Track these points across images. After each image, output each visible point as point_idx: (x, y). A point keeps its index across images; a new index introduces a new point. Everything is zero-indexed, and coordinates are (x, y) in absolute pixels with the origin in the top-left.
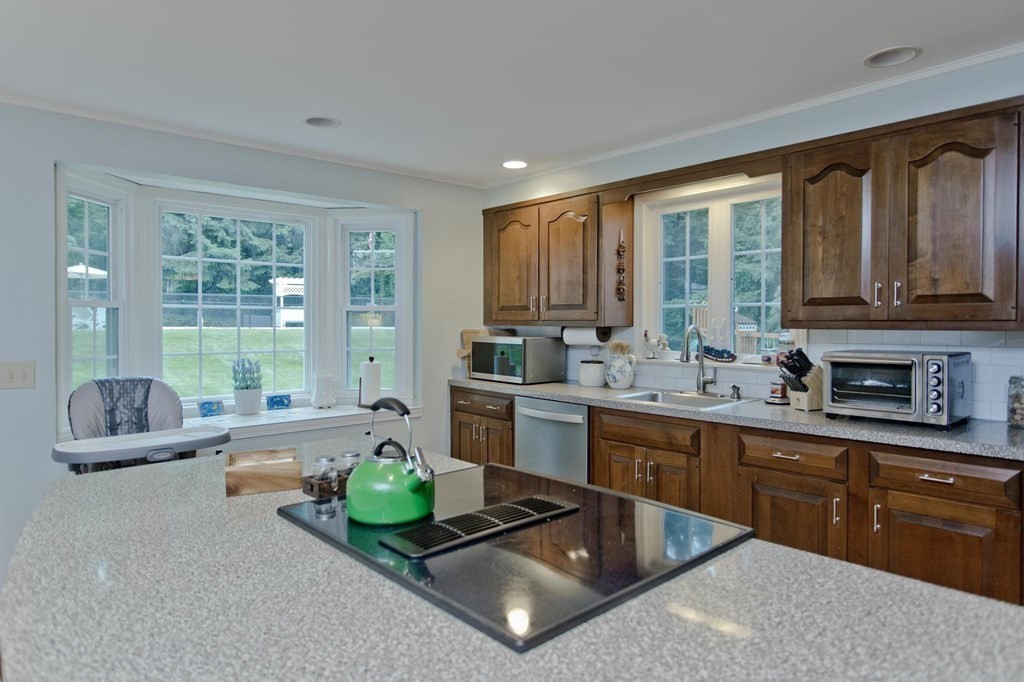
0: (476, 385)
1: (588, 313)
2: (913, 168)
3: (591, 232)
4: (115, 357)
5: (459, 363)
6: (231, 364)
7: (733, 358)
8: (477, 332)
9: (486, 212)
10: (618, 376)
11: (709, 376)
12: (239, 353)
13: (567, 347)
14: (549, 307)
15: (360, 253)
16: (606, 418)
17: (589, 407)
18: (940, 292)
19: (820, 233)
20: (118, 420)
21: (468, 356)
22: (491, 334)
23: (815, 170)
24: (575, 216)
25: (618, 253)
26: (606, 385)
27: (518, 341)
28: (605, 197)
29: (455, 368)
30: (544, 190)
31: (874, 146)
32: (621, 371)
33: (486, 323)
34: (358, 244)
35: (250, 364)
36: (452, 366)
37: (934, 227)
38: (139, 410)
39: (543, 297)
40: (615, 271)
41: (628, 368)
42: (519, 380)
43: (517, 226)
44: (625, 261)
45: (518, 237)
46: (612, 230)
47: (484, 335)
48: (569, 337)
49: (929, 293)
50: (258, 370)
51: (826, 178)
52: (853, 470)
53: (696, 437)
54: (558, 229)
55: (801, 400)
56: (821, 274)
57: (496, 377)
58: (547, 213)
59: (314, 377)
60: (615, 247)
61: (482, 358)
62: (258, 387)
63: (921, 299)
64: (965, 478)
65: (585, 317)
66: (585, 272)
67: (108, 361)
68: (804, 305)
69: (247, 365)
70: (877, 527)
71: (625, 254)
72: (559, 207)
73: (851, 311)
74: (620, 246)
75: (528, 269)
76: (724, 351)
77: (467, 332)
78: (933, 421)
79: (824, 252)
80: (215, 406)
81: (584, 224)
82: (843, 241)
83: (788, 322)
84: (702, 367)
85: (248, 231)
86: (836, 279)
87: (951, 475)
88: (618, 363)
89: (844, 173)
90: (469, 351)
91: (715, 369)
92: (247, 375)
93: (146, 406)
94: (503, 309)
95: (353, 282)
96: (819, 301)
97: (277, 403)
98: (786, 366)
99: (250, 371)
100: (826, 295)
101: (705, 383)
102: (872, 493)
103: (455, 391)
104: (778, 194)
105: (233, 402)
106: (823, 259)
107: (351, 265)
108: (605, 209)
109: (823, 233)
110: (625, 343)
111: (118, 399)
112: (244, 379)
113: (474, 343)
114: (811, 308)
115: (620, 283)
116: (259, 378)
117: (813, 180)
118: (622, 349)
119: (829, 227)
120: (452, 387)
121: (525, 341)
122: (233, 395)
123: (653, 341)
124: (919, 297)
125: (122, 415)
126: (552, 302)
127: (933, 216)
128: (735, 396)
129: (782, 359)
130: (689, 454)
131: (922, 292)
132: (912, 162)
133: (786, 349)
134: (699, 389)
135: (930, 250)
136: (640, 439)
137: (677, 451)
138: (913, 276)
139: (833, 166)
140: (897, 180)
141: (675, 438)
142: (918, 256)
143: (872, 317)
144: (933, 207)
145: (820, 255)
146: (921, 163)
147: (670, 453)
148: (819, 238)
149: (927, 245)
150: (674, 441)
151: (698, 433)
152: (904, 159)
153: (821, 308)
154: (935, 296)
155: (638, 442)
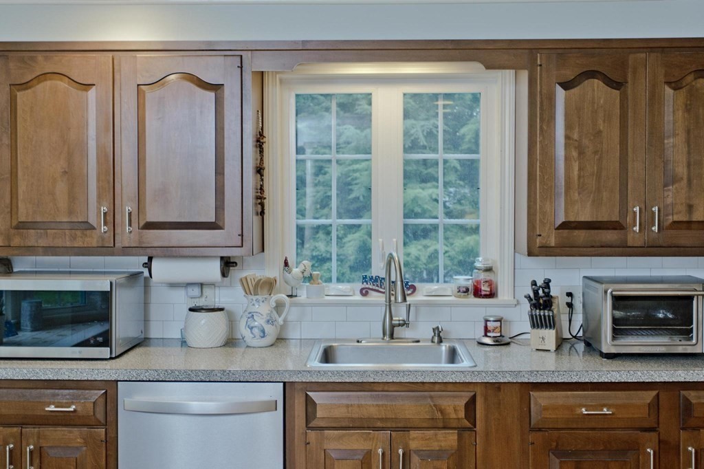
1: (225, 235)
2: (674, 89)
3: (230, 110)
7: (412, 290)
10: (268, 328)
11: (398, 317)
18: (694, 219)
19: (576, 148)
23: (569, 74)
28: (256, 60)
31: (631, 57)
37: (689, 153)
39: (126, 208)
49: (685, 220)
51: (582, 85)
53: (471, 405)
55: (546, 339)
56: (577, 194)
58: (134, 69)
63: (676, 225)
65: (219, 242)
68: (557, 228)
72: (161, 63)
73: (610, 236)
74: (260, 134)
79: (580, 169)
81: (217, 97)
82: (600, 159)
86: (593, 201)
88: (264, 308)
89: (601, 83)
91: (408, 307)
94: (22, 225)
96: (573, 225)
100: (582, 218)
106: (579, 177)
109: (579, 148)
114: (565, 232)
115: (260, 189)
119: (586, 142)
124: (674, 223)
126: (148, 217)
127: (688, 142)
128: (436, 339)
129: (485, 289)
130: (461, 430)
131: (676, 218)
132: (669, 83)
133: (483, 276)
134: (384, 334)
135: (685, 177)
136: (381, 420)
137: (445, 428)
138: (669, 201)
139: (591, 74)
140: (655, 100)
141: (442, 411)
142: (675, 180)
143: (630, 244)
144: (688, 132)
145: (576, 173)
146: (676, 85)
147: (432, 432)
148: (575, 154)
149: (682, 170)
150: (439, 415)
151: (473, 400)
152: (661, 78)
153: (576, 232)
154: (689, 223)
155: (379, 424)
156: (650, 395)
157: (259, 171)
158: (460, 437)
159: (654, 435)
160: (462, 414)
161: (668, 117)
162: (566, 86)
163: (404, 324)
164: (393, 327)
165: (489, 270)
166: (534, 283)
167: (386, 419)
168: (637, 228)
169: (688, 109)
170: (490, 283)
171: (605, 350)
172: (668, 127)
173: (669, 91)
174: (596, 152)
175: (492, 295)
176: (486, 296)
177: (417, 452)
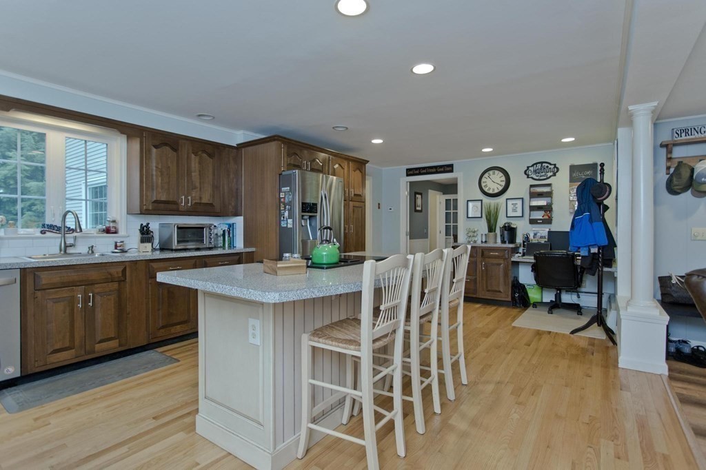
2: (195, 156)
11: (70, 243)
16: (43, 274)
17: (21, 269)
23: (157, 143)
37: (200, 179)
51: (162, 148)
53: (124, 270)
56: (160, 190)
63: (196, 204)
68: (153, 203)
73: (172, 206)
79: (162, 180)
83: (144, 210)
84: (64, 237)
86: (167, 193)
89: (169, 148)
96: (159, 202)
100: (162, 199)
106: (161, 183)
109: (161, 172)
114: (156, 204)
119: (163, 170)
127: (200, 175)
128: (90, 252)
129: (113, 230)
130: (120, 282)
131: (196, 201)
132: (193, 153)
133: (112, 225)
134: (61, 250)
135: (199, 187)
136: (80, 281)
137: (112, 282)
138: (194, 195)
139: (166, 144)
140: (188, 158)
141: (111, 274)
142: (195, 188)
143: (180, 211)
144: (200, 171)
145: (160, 181)
146: (196, 154)
147: (105, 284)
148: (159, 174)
149: (198, 185)
150: (109, 276)
151: (125, 269)
152: (191, 151)
153: (160, 205)
154: (200, 203)
155: (78, 284)
158: (119, 284)
160: (120, 275)
161: (193, 165)
162: (156, 147)
163: (71, 246)
164: (66, 247)
165: (114, 221)
166: (142, 224)
167: (82, 281)
168: (183, 204)
169: (200, 163)
170: (115, 228)
171: (174, 248)
172: (193, 169)
173: (193, 156)
174: (167, 174)
175: (116, 233)
176: (113, 233)
177: (98, 293)
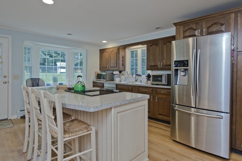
0: (98, 81)
1: (117, 68)
2: (164, 45)
3: (118, 54)
4: (31, 75)
5: (95, 78)
6: (52, 77)
7: (141, 76)
8: (98, 72)
9: (100, 50)
10: (122, 79)
11: (137, 79)
12: (53, 75)
13: (114, 74)
14: (111, 67)
15: (76, 57)
16: (119, 86)
17: (116, 84)
18: (167, 64)
20: (34, 85)
21: (96, 76)
22: (101, 72)
23: (151, 45)
24: (115, 51)
25: (123, 57)
26: (121, 81)
27: (105, 73)
28: (120, 48)
29: (94, 78)
30: (110, 46)
31: (159, 41)
32: (123, 78)
33: (100, 70)
34: (76, 55)
35: (56, 77)
36: (93, 78)
37: (166, 54)
38: (37, 83)
39: (110, 65)
40: (122, 61)
41: (124, 78)
42: (105, 80)
43: (105, 53)
44: (124, 59)
45: (106, 55)
46: (121, 54)
47: (99, 72)
48: (114, 73)
50: (57, 78)
52: (154, 92)
53: (132, 88)
54: (112, 53)
55: (149, 82)
56: (152, 62)
57: (102, 80)
58: (111, 50)
59: (67, 80)
60: (122, 57)
61: (99, 76)
62: (57, 81)
64: (167, 92)
65: (117, 69)
66: (117, 61)
67: (30, 76)
68: (150, 66)
69: (55, 77)
70: (156, 100)
71: (124, 58)
72: (112, 49)
73: (156, 67)
74: (123, 56)
75: (107, 60)
76: (140, 75)
77: (96, 72)
78: (165, 84)
80: (49, 85)
81: (117, 52)
83: (148, 69)
84: (136, 77)
85: (51, 52)
86: (154, 62)
87: (166, 91)
88: (123, 77)
89: (155, 45)
90: (96, 75)
91: (138, 78)
92: (55, 79)
93: (39, 83)
94: (103, 68)
95: (75, 64)
97: (60, 84)
98: (147, 77)
99: (56, 78)
100: (152, 65)
101: (136, 80)
102: (156, 95)
103: (94, 83)
104: (146, 48)
105: (52, 84)
107: (75, 59)
108: (120, 50)
109: (152, 55)
110: (124, 74)
111: (34, 81)
112: (55, 80)
113: (97, 74)
115: (123, 63)
116: (57, 80)
117: (151, 46)
118: (123, 75)
120: (93, 82)
121: (106, 73)
122: (52, 83)
123: (129, 73)
124: (165, 65)
125: (35, 84)
126: (111, 66)
128: (141, 82)
135: (166, 58)
138: (164, 62)
139: (153, 44)
140: (162, 47)
143: (159, 68)
144: (166, 51)
145: (152, 58)
150: (129, 89)
153: (152, 67)
154: (167, 65)
156: (152, 89)
157: (123, 61)
159: (152, 95)
163: (137, 80)
169: (166, 48)
174: (154, 55)
